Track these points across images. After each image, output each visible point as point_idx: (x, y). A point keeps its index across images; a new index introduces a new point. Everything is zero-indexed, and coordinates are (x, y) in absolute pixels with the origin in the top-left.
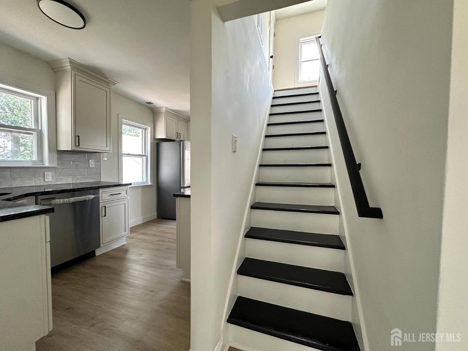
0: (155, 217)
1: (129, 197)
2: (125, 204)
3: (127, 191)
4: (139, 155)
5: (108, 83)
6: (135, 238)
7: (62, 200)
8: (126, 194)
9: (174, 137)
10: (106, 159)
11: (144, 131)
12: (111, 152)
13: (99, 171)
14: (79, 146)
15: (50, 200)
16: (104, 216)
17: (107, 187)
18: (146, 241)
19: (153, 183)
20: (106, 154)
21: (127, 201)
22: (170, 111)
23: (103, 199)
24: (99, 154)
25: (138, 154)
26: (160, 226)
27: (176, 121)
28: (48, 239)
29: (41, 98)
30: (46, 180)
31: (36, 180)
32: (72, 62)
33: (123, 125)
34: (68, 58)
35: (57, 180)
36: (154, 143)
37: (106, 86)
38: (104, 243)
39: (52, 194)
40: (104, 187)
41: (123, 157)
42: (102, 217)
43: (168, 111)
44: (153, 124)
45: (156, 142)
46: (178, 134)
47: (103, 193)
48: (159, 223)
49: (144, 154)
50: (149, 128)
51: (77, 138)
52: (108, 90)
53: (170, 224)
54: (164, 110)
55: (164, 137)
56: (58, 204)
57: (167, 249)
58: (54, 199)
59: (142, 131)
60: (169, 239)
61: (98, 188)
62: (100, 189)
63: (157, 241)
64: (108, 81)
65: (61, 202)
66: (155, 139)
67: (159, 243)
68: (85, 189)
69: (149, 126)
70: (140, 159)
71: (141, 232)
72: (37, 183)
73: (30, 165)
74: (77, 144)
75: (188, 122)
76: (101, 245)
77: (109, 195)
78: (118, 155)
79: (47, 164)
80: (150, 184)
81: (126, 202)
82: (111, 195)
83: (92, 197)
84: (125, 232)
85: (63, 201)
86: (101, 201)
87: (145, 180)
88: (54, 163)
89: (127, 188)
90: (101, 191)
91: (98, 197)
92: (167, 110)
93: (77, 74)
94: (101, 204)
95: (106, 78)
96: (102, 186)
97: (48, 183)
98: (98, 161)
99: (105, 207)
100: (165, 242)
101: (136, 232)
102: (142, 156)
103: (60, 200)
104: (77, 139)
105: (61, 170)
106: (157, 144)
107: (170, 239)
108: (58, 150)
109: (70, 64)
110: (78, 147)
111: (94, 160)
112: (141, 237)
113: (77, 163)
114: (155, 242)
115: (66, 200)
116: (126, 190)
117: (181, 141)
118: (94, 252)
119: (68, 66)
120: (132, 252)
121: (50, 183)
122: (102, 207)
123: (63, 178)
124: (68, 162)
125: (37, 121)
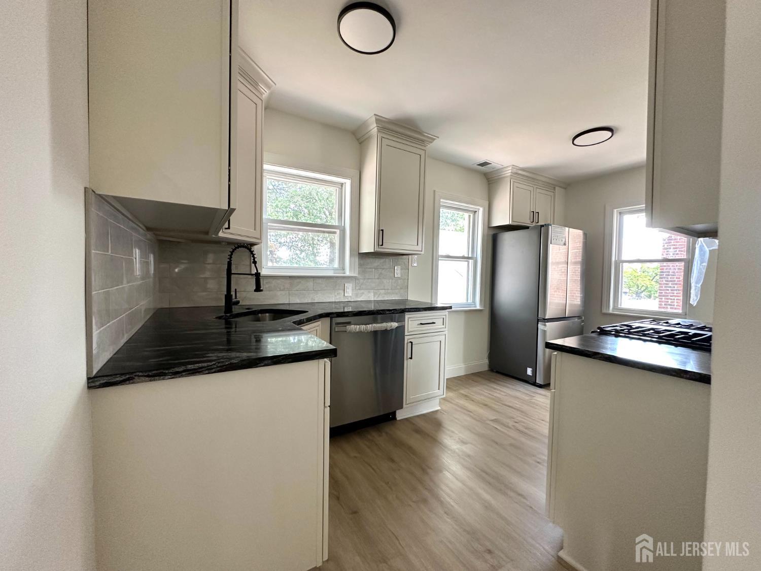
0: (486, 368)
1: (447, 329)
2: (440, 341)
3: (445, 319)
4: (463, 257)
5: (423, 141)
6: (453, 402)
7: (358, 326)
8: (443, 325)
9: (526, 221)
10: (415, 265)
11: (472, 215)
12: (423, 253)
13: (406, 284)
14: (382, 245)
15: (345, 325)
16: (410, 358)
17: (416, 310)
18: (471, 414)
19: (484, 307)
20: (416, 256)
21: (444, 337)
22: (520, 172)
23: (410, 330)
24: (407, 257)
25: (461, 255)
26: (495, 389)
27: (531, 189)
28: (328, 403)
29: (345, 183)
30: (346, 295)
31: (336, 294)
32: (379, 120)
33: (441, 210)
34: (375, 115)
35: (357, 295)
36: (488, 235)
37: (420, 147)
38: (407, 403)
39: (347, 316)
40: (412, 310)
41: (439, 261)
42: (407, 359)
43: (516, 173)
44: (488, 202)
45: (492, 232)
46: (535, 215)
47: (410, 319)
48: (493, 382)
49: (470, 256)
50: (481, 209)
51: (381, 232)
52: (422, 153)
53: (514, 387)
54: (508, 172)
55: (506, 221)
56: (354, 332)
57: (511, 445)
58: (349, 323)
59: (470, 216)
60: (516, 422)
61: (403, 311)
62: (406, 313)
63: (492, 420)
64: (424, 138)
65: (357, 330)
66: (490, 228)
67: (496, 426)
68: (387, 313)
69: (481, 207)
70: (464, 264)
71: (462, 392)
72: (337, 299)
73: (330, 273)
74: (381, 244)
75: (555, 188)
76: (404, 406)
77: (418, 325)
78: (432, 258)
79: (348, 273)
80: (478, 307)
81: (442, 338)
82: (421, 324)
83: (395, 325)
84: (439, 389)
85: (360, 328)
86: (406, 333)
87: (470, 301)
88: (354, 273)
89: (444, 314)
90: (407, 316)
91: (403, 326)
92: (515, 171)
93: (385, 136)
94: (406, 338)
95: (420, 133)
96: (408, 309)
97: (348, 299)
98: (406, 268)
99: (412, 343)
100: (508, 427)
101: (455, 391)
102: (468, 258)
103: (356, 326)
104: (381, 234)
105: (362, 281)
106: (494, 236)
107: (516, 424)
108: (360, 252)
109: (376, 123)
110: (382, 247)
111: (400, 267)
112: (462, 402)
113: (380, 271)
114: (488, 422)
115: (363, 327)
116: (443, 317)
117: (542, 226)
118: (394, 414)
119: (374, 128)
120: (449, 430)
121: (350, 300)
122: (408, 343)
123: (363, 293)
124: (370, 270)
125: (340, 215)
